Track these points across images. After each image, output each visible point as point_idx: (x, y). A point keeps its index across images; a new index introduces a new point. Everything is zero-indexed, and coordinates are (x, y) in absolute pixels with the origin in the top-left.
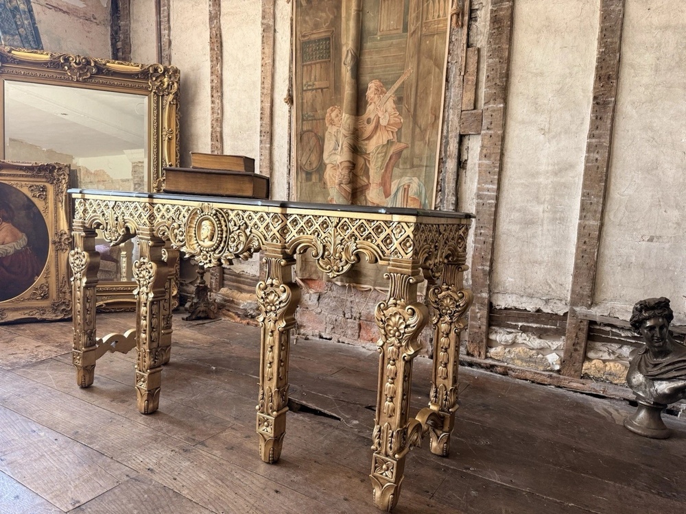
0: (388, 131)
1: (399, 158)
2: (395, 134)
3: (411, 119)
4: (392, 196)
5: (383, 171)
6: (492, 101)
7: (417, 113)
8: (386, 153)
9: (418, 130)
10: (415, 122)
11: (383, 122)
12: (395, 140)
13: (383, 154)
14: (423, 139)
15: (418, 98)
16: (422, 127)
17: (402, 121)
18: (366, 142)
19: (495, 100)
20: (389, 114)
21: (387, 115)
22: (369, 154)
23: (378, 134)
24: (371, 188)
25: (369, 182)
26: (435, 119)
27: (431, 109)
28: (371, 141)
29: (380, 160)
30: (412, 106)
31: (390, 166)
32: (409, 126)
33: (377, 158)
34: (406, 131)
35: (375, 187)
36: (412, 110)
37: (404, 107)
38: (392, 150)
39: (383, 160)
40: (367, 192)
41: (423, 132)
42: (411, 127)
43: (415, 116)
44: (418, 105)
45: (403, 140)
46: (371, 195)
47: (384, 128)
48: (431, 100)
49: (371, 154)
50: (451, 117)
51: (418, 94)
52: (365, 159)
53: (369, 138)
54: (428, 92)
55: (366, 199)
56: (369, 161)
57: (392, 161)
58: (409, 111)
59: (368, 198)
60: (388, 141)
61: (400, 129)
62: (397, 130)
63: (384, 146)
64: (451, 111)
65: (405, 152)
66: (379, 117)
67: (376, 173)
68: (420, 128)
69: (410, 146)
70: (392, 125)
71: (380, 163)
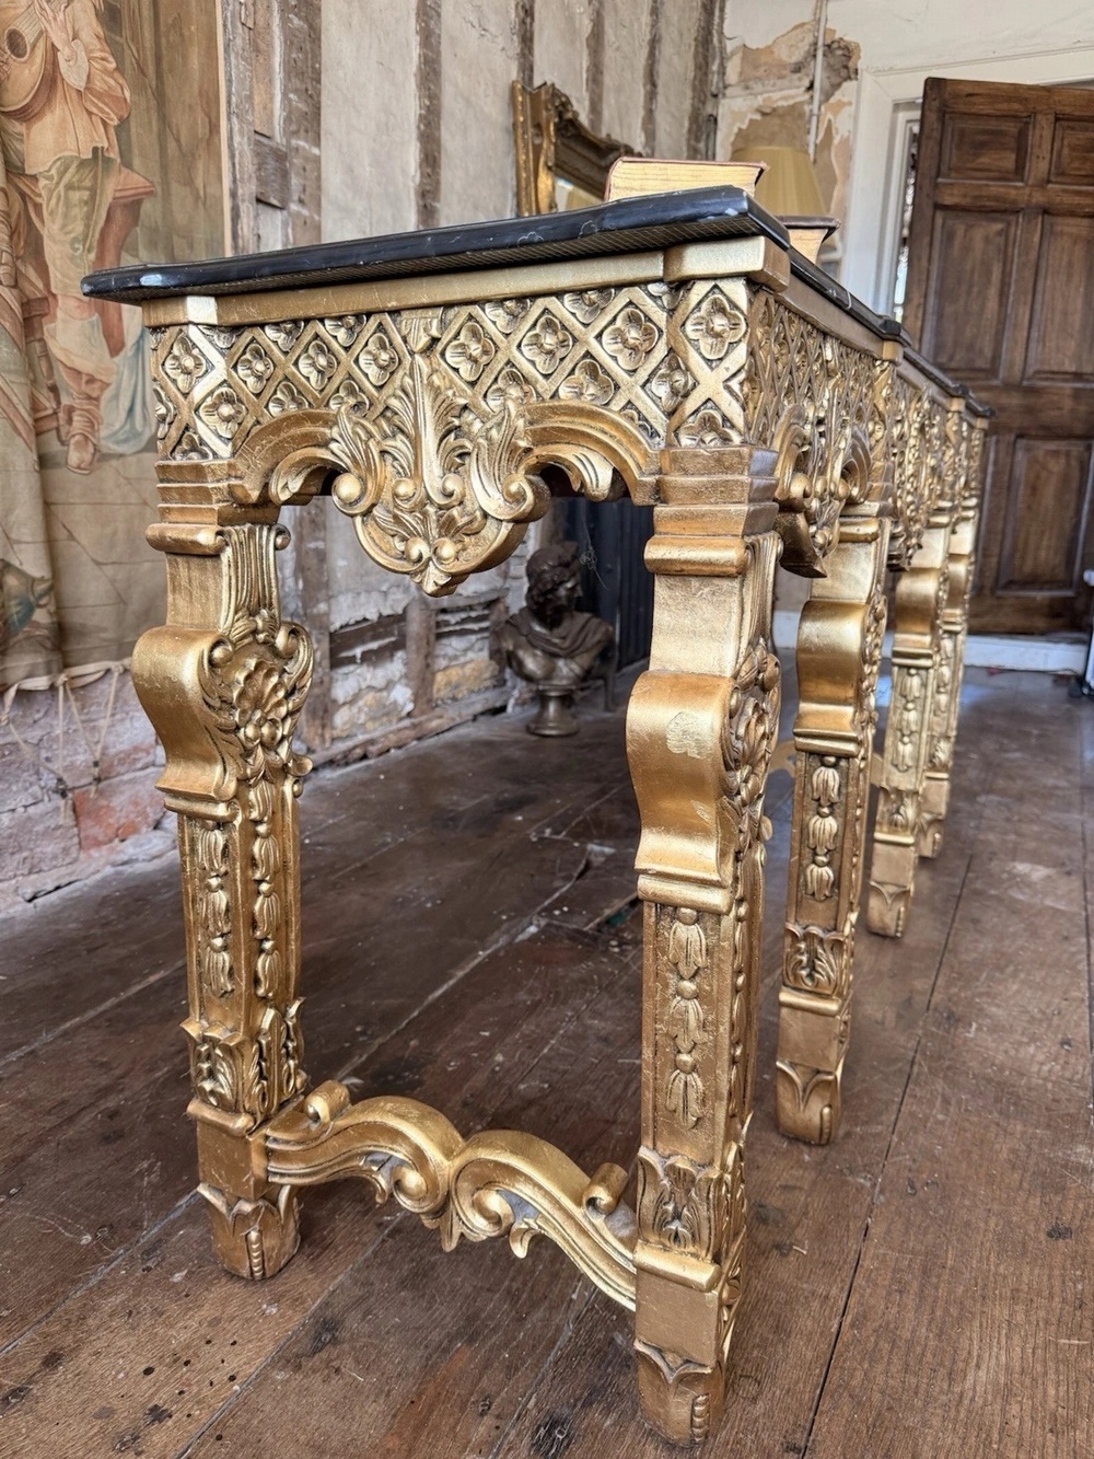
0: (90, 113)
1: (137, 225)
2: (112, 131)
3: (153, 103)
4: (129, 350)
5: (92, 256)
6: (302, 133)
7: (168, 91)
8: (93, 191)
9: (172, 146)
10: (164, 119)
11: (73, 74)
12: (114, 154)
13: (86, 195)
14: (189, 182)
15: (163, 41)
16: (183, 140)
17: (127, 94)
18: (17, 127)
19: (307, 131)
20: (88, 51)
21: (82, 55)
22: (34, 178)
23: (58, 112)
24: (60, 314)
25: (47, 285)
26: (211, 131)
27: (200, 95)
28: (37, 127)
29: (79, 212)
30: (150, 55)
31: (111, 241)
32: (150, 122)
33: (68, 204)
34: (143, 134)
35: (77, 313)
36: (151, 70)
37: (127, 52)
38: (111, 189)
39: (88, 217)
40: (47, 327)
41: (188, 159)
42: (155, 129)
43: (160, 97)
44: (165, 66)
45: (137, 162)
46: (60, 336)
47: (74, 94)
48: (195, 61)
49: (42, 182)
50: (237, 139)
51: (163, 28)
52: (23, 196)
53: (26, 115)
54: (186, 33)
55: (46, 354)
56: (38, 207)
57: (115, 228)
58: (143, 72)
59: (55, 349)
60: (95, 150)
61: (123, 124)
62: (116, 122)
63: (83, 164)
64: (234, 119)
65: (147, 207)
66: (54, 49)
67: (72, 259)
68: (178, 140)
69: (159, 189)
70: (99, 96)
71: (79, 228)
